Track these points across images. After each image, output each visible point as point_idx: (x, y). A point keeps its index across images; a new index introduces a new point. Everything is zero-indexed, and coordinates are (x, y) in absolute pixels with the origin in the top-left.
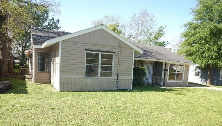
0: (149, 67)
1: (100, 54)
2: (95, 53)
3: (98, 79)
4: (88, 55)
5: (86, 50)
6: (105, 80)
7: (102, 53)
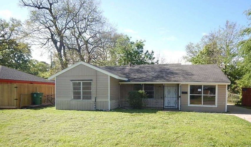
0: (169, 90)
1: (81, 82)
2: (78, 82)
3: (81, 102)
4: (74, 84)
5: (72, 81)
6: (86, 102)
7: (83, 81)
